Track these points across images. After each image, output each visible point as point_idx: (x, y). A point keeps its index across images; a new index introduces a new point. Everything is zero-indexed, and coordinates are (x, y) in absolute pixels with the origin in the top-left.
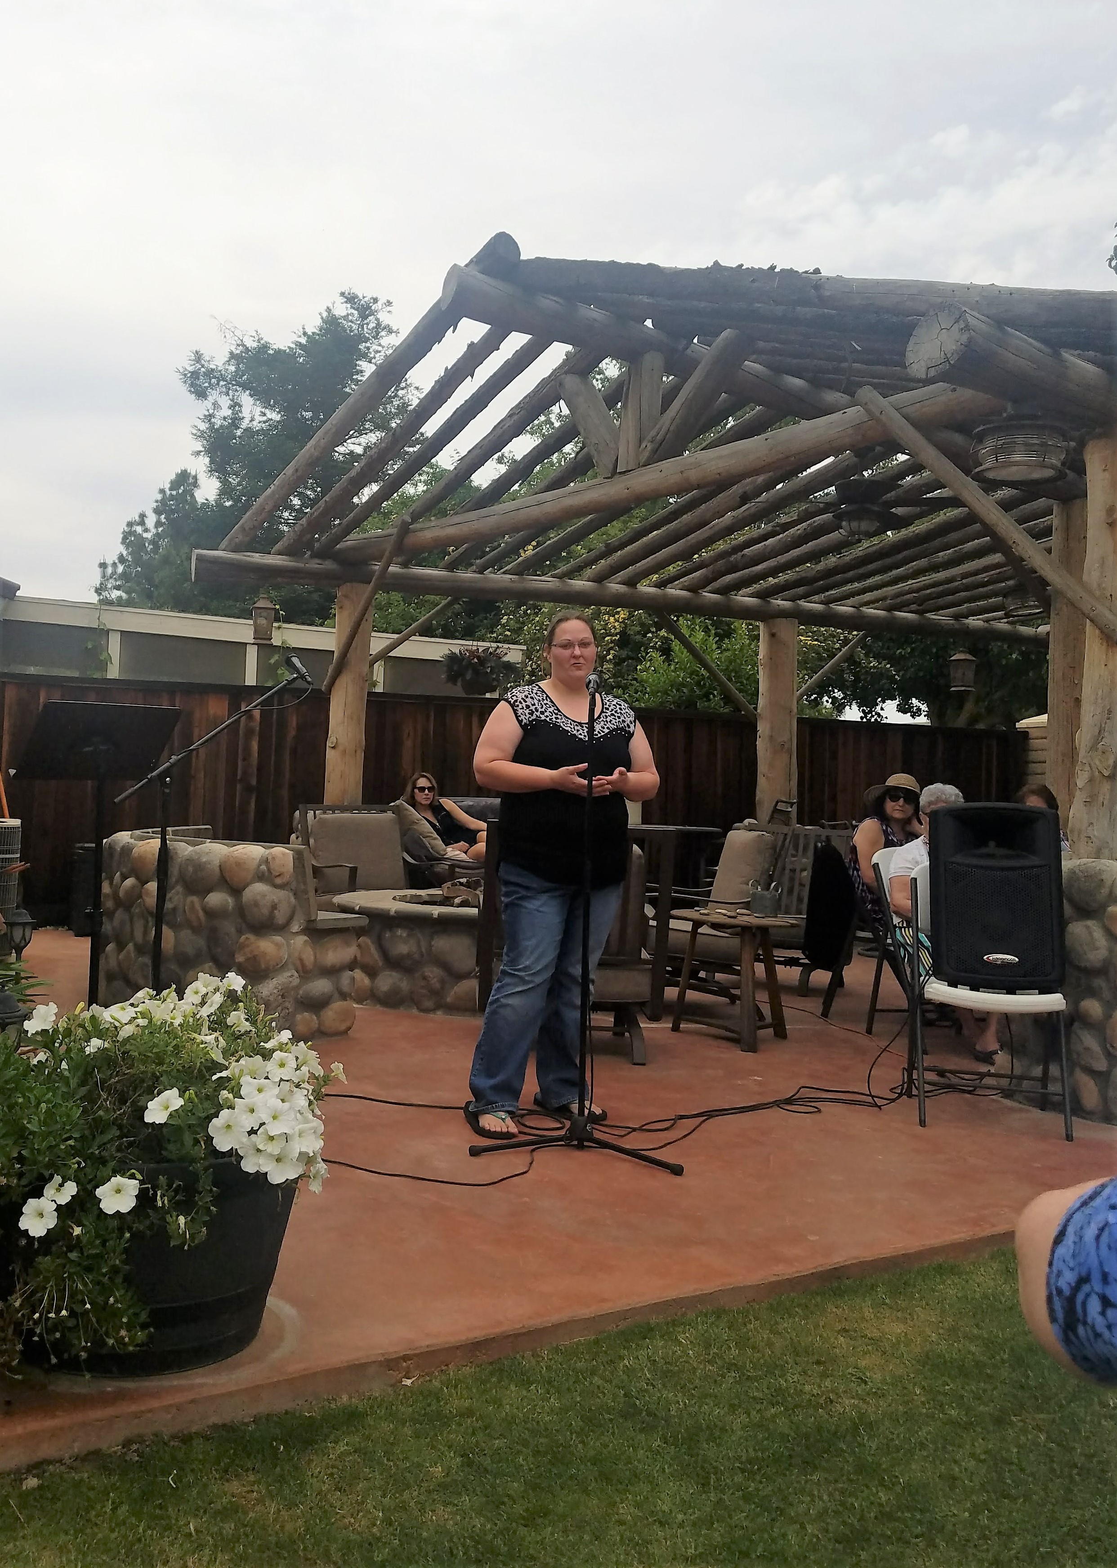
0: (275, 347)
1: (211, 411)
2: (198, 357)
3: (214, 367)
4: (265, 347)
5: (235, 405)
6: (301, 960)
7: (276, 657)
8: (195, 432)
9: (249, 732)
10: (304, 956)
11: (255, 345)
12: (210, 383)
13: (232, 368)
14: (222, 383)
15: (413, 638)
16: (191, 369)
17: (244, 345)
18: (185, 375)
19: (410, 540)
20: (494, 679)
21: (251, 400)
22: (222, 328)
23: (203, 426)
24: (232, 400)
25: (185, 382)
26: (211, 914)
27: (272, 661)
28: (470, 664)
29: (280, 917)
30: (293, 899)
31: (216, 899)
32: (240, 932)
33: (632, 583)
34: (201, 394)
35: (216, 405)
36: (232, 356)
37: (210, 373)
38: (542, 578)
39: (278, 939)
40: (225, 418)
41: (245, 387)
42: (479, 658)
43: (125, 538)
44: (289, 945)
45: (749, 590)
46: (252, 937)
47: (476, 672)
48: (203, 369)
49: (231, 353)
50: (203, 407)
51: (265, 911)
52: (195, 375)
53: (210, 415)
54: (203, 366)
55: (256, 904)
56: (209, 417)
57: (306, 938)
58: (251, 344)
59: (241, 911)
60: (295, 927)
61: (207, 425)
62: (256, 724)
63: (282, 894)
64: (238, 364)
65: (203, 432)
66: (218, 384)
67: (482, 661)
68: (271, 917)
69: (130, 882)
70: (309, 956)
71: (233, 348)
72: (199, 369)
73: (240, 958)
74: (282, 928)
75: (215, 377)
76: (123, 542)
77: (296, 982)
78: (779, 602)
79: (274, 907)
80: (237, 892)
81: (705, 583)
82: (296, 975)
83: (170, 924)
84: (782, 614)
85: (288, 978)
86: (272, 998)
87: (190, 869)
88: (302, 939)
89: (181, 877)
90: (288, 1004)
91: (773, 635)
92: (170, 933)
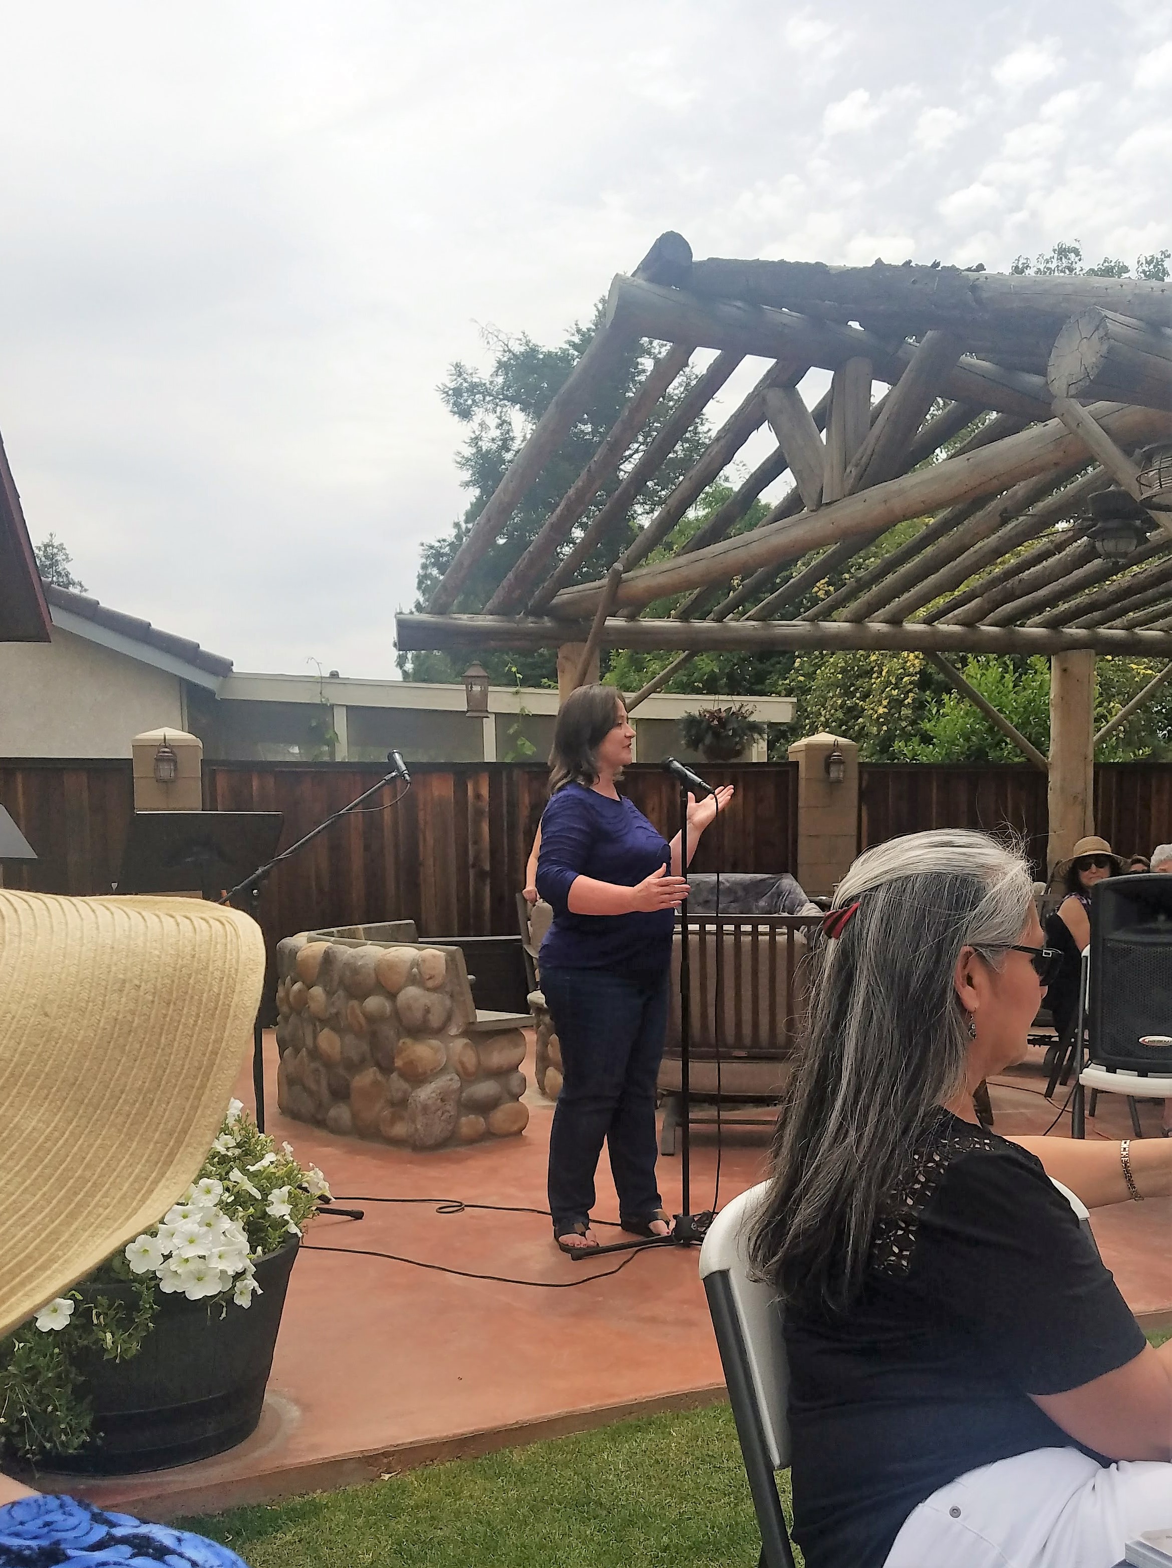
0: (545, 350)
1: (477, 433)
2: (459, 370)
3: (477, 380)
4: (533, 352)
5: (503, 423)
6: (462, 1063)
7: (515, 726)
8: (459, 459)
9: (479, 813)
10: (465, 1059)
11: (522, 349)
12: (474, 401)
13: (500, 380)
14: (488, 398)
16: (452, 385)
17: (510, 351)
18: (447, 393)
19: (623, 592)
20: (737, 743)
21: (522, 416)
22: (486, 334)
23: (468, 451)
24: (500, 418)
25: (448, 401)
26: (371, 1019)
27: (511, 731)
28: (709, 727)
29: (435, 1020)
30: (448, 1002)
31: (374, 1003)
32: (399, 1037)
33: (895, 621)
34: (465, 414)
35: (483, 425)
36: (501, 365)
37: (474, 388)
38: (793, 622)
39: (435, 1042)
40: (493, 440)
41: (514, 400)
42: (720, 719)
43: (420, 583)
44: (447, 1048)
45: (1037, 619)
46: (408, 1041)
47: (717, 735)
48: (465, 385)
49: (499, 362)
50: (465, 430)
51: (419, 1015)
52: (458, 392)
53: (476, 438)
54: (465, 380)
55: (409, 1008)
56: (476, 440)
57: (466, 1041)
58: (518, 348)
59: (397, 1013)
60: (453, 1031)
61: (474, 450)
62: (485, 805)
63: (435, 997)
64: (507, 374)
65: (468, 460)
66: (484, 399)
67: (723, 723)
68: (425, 1021)
69: (297, 986)
70: (470, 1059)
71: (499, 354)
72: (461, 384)
73: (399, 1063)
74: (440, 1032)
75: (479, 393)
76: (419, 588)
77: (456, 1085)
78: (1073, 631)
79: (427, 1011)
80: (392, 996)
81: (981, 615)
82: (457, 1078)
83: (336, 1029)
84: (1076, 645)
85: (448, 1081)
86: (430, 1102)
87: (348, 973)
88: (462, 1042)
89: (341, 982)
90: (448, 1107)
91: (1065, 670)
92: (336, 1038)
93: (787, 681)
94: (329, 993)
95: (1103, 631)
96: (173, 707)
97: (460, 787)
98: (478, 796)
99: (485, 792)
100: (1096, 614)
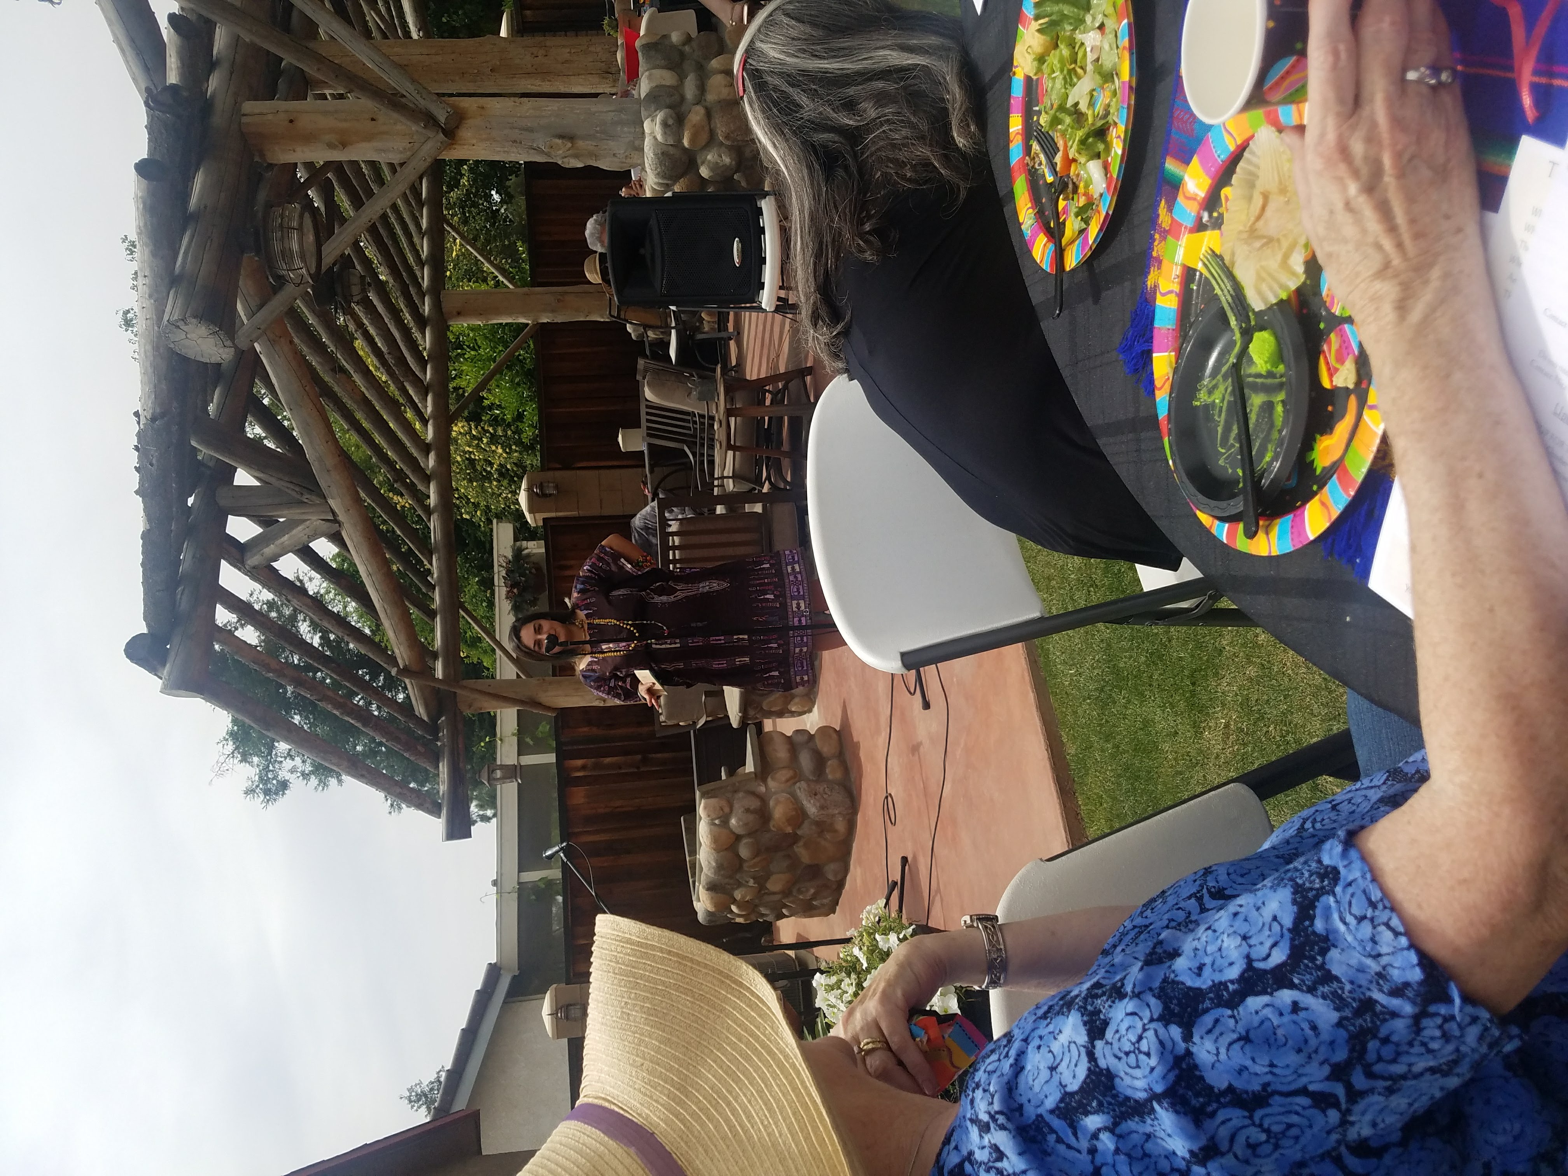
0: (230, 726)
1: (299, 774)
2: (250, 792)
3: (257, 777)
4: (232, 735)
6: (787, 781)
7: (528, 740)
8: (321, 788)
9: (596, 766)
10: (784, 779)
11: (231, 743)
12: (273, 779)
13: (256, 759)
14: (271, 768)
15: (498, 638)
16: (262, 796)
17: (233, 753)
18: (268, 801)
19: (414, 666)
23: (314, 781)
24: (286, 758)
25: (275, 800)
26: (757, 853)
27: (531, 743)
28: (519, 595)
29: (755, 804)
30: (741, 795)
31: (744, 852)
32: (769, 831)
33: (426, 448)
34: (284, 785)
35: (292, 771)
36: (244, 759)
37: (263, 779)
38: (432, 528)
39: (772, 803)
40: (303, 762)
41: (271, 748)
42: (513, 586)
44: (775, 793)
45: (420, 339)
46: (771, 824)
47: (525, 589)
48: (261, 786)
49: (241, 761)
50: (296, 783)
51: (751, 817)
52: (267, 792)
53: (303, 775)
54: (257, 786)
55: (746, 824)
56: (305, 776)
57: (769, 779)
58: (230, 747)
59: (751, 834)
60: (763, 789)
61: (313, 777)
62: (590, 762)
63: (736, 805)
64: (251, 755)
65: (320, 781)
66: (272, 771)
67: (516, 584)
68: (755, 811)
70: (784, 775)
71: (236, 761)
72: (261, 789)
73: (789, 830)
74: (763, 800)
75: (267, 775)
77: (803, 784)
78: (427, 309)
79: (748, 810)
80: (738, 838)
81: (418, 382)
82: (798, 784)
83: (767, 878)
84: (437, 305)
85: (801, 790)
86: (818, 805)
87: (722, 872)
88: (771, 783)
89: (731, 877)
90: (822, 789)
91: (459, 314)
92: (774, 878)
93: (482, 524)
94: (739, 885)
95: (425, 284)
96: (525, 1007)
97: (578, 781)
98: (584, 768)
99: (579, 762)
100: (413, 291)
